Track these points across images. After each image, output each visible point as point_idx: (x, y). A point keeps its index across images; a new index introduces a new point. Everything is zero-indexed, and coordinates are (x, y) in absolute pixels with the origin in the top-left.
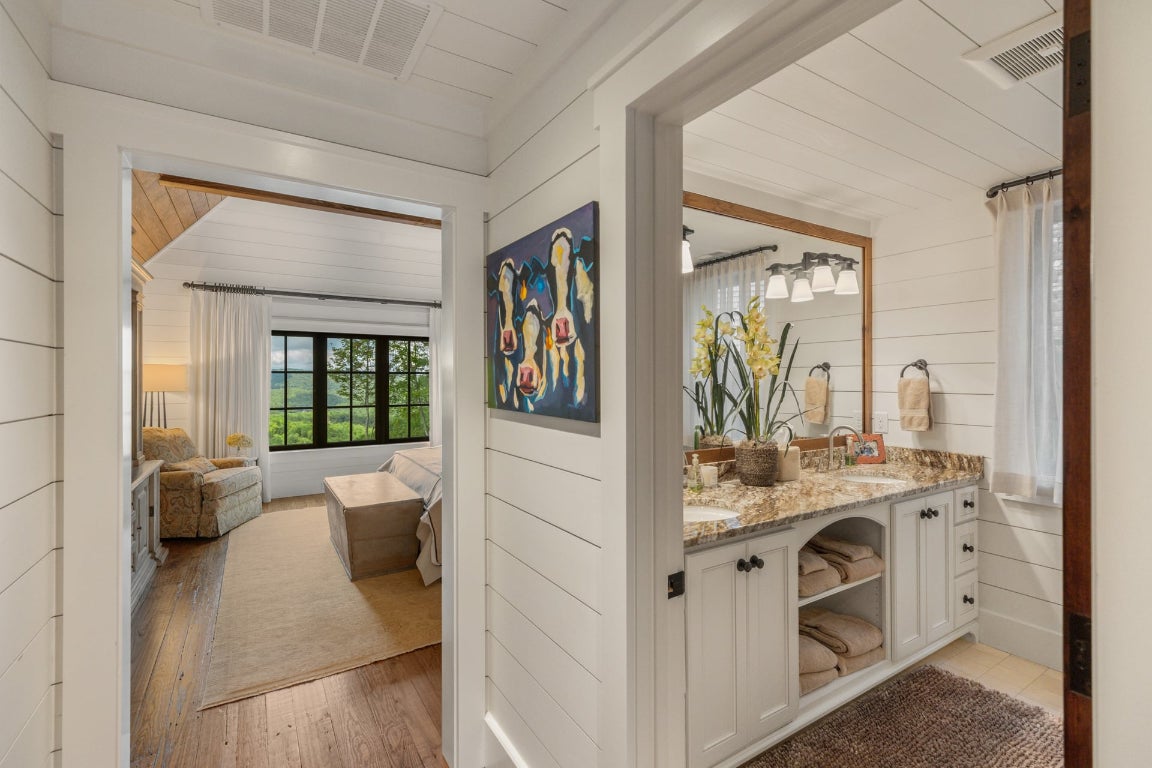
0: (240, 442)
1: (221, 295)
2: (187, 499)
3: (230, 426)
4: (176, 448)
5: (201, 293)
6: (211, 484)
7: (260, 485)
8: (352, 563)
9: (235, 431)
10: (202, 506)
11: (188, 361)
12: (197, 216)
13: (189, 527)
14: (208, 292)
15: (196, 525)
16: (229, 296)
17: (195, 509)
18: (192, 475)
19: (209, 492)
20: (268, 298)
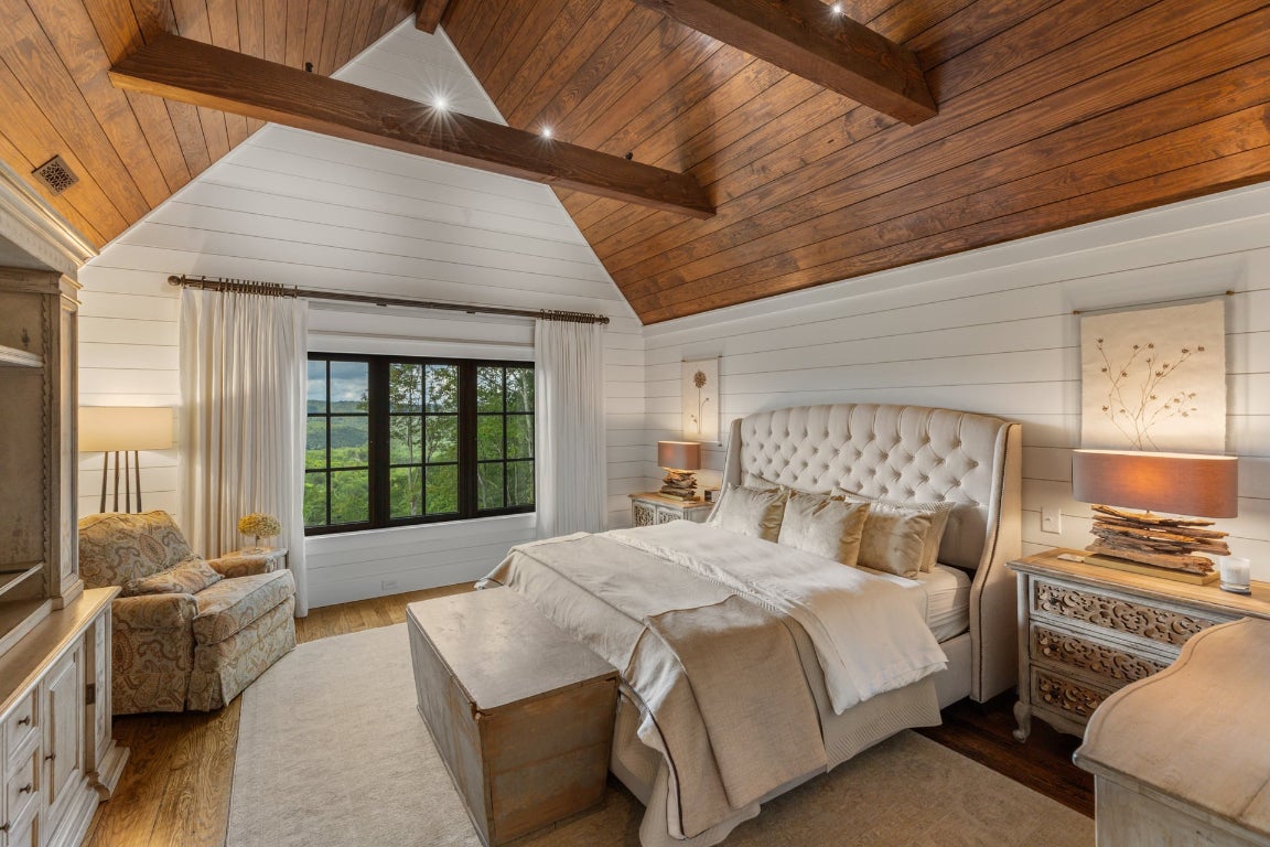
0: (259, 528)
1: (229, 296)
2: (167, 648)
3: (245, 500)
4: (153, 549)
5: (198, 294)
6: (210, 617)
7: (292, 602)
8: (490, 820)
9: (252, 510)
10: (193, 655)
11: (177, 400)
12: (191, 172)
13: (171, 694)
14: (208, 292)
15: (182, 689)
16: (243, 298)
17: (181, 663)
18: (175, 603)
19: (206, 632)
20: (301, 303)
